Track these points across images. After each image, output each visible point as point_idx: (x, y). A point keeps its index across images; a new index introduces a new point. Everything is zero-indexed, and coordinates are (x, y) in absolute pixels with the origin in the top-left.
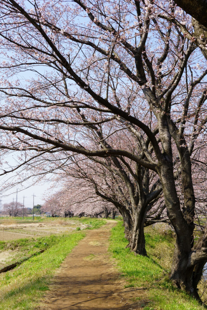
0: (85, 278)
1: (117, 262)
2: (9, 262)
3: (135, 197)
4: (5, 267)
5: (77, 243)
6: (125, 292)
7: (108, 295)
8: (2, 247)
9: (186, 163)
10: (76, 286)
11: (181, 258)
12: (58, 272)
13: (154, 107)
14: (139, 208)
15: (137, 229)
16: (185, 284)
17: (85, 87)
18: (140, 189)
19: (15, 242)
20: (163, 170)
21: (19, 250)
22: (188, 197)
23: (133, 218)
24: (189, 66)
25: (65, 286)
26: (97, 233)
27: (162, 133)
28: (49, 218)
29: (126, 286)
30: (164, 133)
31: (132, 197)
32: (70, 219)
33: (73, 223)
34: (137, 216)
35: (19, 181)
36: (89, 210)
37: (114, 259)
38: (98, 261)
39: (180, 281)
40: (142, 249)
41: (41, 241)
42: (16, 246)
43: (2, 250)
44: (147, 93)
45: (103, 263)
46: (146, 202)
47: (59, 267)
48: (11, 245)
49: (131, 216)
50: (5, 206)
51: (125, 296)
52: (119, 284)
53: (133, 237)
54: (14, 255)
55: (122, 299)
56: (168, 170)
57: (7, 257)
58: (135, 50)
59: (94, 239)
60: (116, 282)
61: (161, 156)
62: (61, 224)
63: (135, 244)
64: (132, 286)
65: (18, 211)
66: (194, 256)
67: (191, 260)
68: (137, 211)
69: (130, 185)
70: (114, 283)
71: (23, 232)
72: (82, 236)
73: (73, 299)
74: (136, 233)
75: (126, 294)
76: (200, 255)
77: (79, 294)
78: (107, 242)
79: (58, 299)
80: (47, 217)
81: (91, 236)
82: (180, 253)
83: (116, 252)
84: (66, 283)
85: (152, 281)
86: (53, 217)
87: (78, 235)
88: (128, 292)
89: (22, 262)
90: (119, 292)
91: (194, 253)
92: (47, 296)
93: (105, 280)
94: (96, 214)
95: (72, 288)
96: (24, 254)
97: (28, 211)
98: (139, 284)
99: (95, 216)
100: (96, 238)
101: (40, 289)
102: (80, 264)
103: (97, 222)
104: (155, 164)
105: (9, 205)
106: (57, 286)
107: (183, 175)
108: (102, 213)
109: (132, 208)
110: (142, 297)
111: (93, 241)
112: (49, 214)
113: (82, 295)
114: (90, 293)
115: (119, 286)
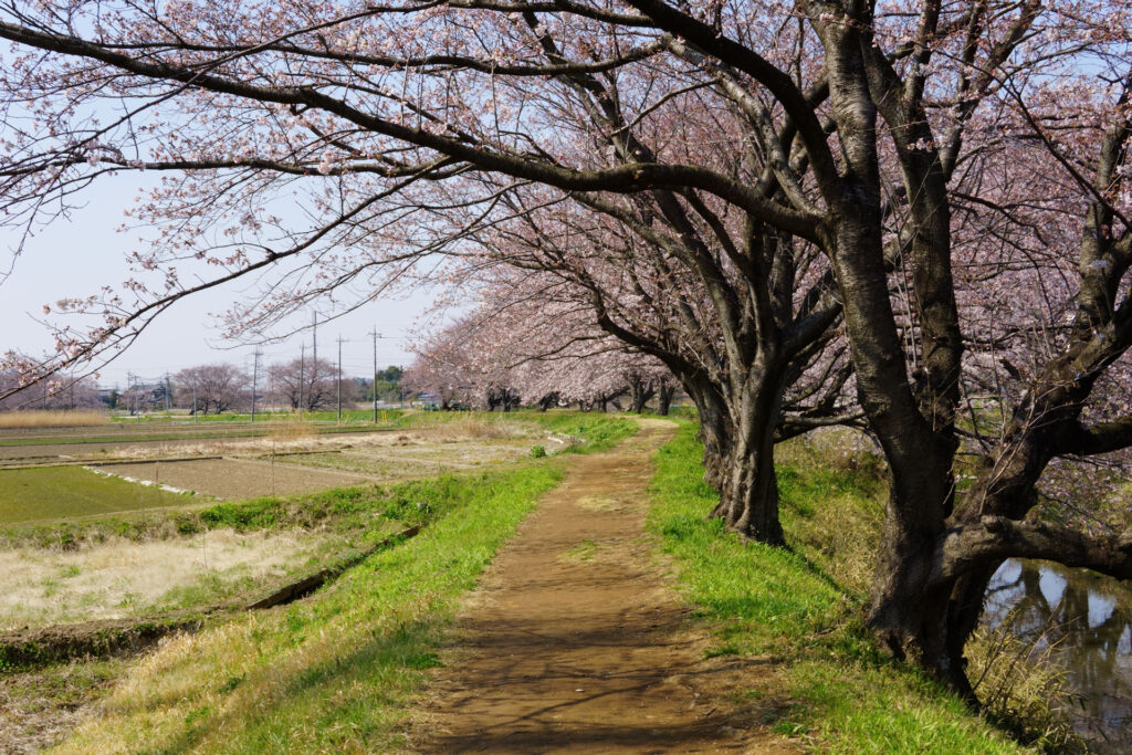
0: (564, 626)
1: (677, 569)
2: (297, 570)
3: (743, 336)
4: (285, 586)
5: (534, 503)
6: (709, 671)
7: (646, 684)
8: (271, 517)
9: (931, 209)
10: (534, 653)
11: (906, 554)
12: (469, 604)
14: (758, 375)
15: (748, 453)
16: (919, 644)
18: (759, 307)
19: (316, 499)
20: (845, 240)
21: (329, 527)
22: (936, 335)
23: (735, 414)
25: (496, 651)
26: (605, 466)
27: (840, 99)
28: (432, 416)
29: (712, 651)
30: (849, 100)
31: (732, 338)
32: (508, 417)
33: (518, 432)
34: (750, 404)
35: (322, 284)
36: (574, 386)
37: (668, 556)
38: (610, 564)
39: (901, 633)
40: (768, 522)
41: (406, 497)
42: (320, 515)
43: (270, 530)
45: (629, 572)
46: (783, 354)
47: (471, 587)
48: (300, 512)
49: (729, 405)
50: (273, 374)
51: (705, 687)
52: (688, 644)
53: (736, 480)
54: (315, 546)
55: (697, 695)
56: (863, 237)
57: (291, 552)
59: (594, 489)
60: (676, 638)
61: (838, 185)
62: (477, 433)
63: (743, 504)
64: (731, 651)
65: (320, 390)
66: (954, 547)
67: (942, 561)
68: (749, 386)
69: (724, 295)
70: (667, 640)
71: (341, 466)
72: (552, 478)
73: (525, 697)
74: (745, 467)
75: (710, 679)
76: (975, 544)
77: (547, 681)
78: (642, 499)
79: (471, 698)
80: (425, 409)
81: (583, 479)
82: (904, 535)
83: (673, 531)
84: (500, 643)
85: (804, 633)
86: (448, 410)
87: (539, 475)
88: (716, 671)
89: (341, 568)
90: (685, 671)
91: (954, 536)
92: (435, 684)
93: (636, 632)
94: (602, 396)
95: (519, 658)
96: (348, 541)
97: (357, 392)
98: (756, 644)
99: (596, 405)
100: (603, 484)
101: (409, 662)
102: (546, 577)
103: (604, 426)
104: (816, 216)
105: (288, 371)
106: (467, 651)
107: (918, 256)
108: (622, 392)
109: (732, 375)
110: (767, 687)
111: (590, 494)
112: (432, 399)
113: (556, 682)
114: (584, 674)
115: (685, 653)
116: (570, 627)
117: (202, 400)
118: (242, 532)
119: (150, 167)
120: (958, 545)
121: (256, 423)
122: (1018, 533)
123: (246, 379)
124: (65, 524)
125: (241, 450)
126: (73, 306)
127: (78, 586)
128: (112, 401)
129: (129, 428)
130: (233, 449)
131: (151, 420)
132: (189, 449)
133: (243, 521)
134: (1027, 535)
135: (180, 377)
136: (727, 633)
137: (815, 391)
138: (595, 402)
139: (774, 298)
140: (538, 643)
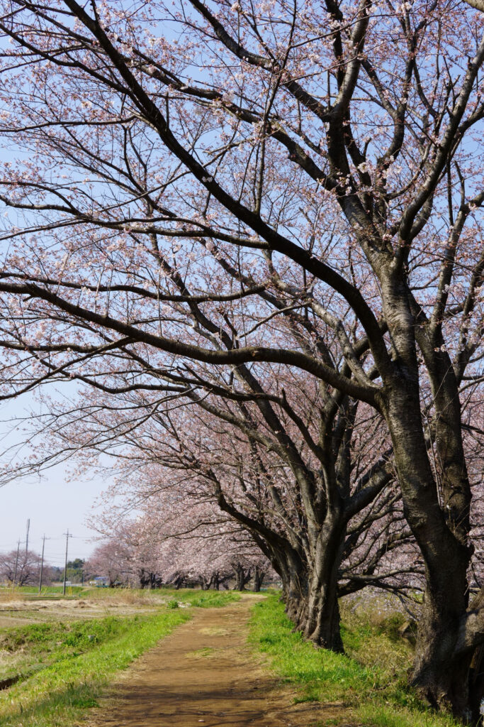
0: (191, 689)
1: (271, 660)
2: (1, 674)
3: (317, 504)
5: (170, 631)
6: (297, 711)
7: (251, 719)
9: (448, 401)
10: (167, 702)
11: (439, 629)
12: (123, 677)
13: (372, 249)
14: (328, 529)
15: (319, 585)
16: (449, 699)
17: (204, 179)
18: (329, 483)
19: (18, 631)
20: (395, 403)
21: (26, 651)
22: (453, 485)
23: (311, 560)
24: (456, 164)
25: (140, 701)
26: (218, 614)
27: (391, 312)
28: (102, 590)
29: (299, 699)
30: (397, 312)
31: (310, 506)
32: (153, 593)
33: (160, 601)
34: (322, 550)
35: (34, 461)
36: (197, 563)
37: (264, 653)
38: (223, 659)
39: (436, 690)
40: (333, 635)
41: (81, 631)
42: (21, 642)
44: (354, 217)
45: (237, 663)
46: (344, 516)
47: (124, 668)
48: (7, 640)
49: (307, 553)
51: (295, 720)
52: (281, 698)
53: (311, 605)
54: (15, 662)
55: (289, 725)
56: (407, 401)
58: (327, 111)
59: (211, 625)
60: (272, 694)
62: (132, 602)
63: (316, 622)
64: (312, 699)
65: (28, 572)
66: (473, 625)
67: (465, 635)
68: (321, 537)
69: (305, 477)
70: (265, 695)
71: (38, 618)
72: (183, 618)
74: (318, 595)
75: (299, 716)
77: (176, 716)
78: (244, 629)
79: (120, 725)
80: (98, 587)
81: (204, 620)
82: (437, 615)
83: (267, 640)
84: (143, 697)
85: (365, 688)
86: (113, 587)
87: (174, 617)
88: (303, 711)
89: (31, 674)
90: (279, 712)
91: (473, 616)
92: (93, 717)
93: (242, 692)
94: (217, 579)
95: (157, 704)
96: (37, 660)
97: (53, 575)
98: (331, 694)
99: (212, 586)
100: (217, 622)
101: (74, 703)
102: (178, 665)
103: (217, 598)
104: (375, 388)
105: (8, 558)
106: (118, 700)
107: (440, 432)
108: (230, 577)
109: (310, 532)
110: (341, 719)
111: (208, 627)
112: (103, 580)
113: (183, 717)
114: (205, 713)
115: (279, 702)
116: (195, 689)
120: (477, 622)
136: (309, 689)
137: (361, 562)
138: (211, 583)
139: (338, 482)
140: (171, 697)
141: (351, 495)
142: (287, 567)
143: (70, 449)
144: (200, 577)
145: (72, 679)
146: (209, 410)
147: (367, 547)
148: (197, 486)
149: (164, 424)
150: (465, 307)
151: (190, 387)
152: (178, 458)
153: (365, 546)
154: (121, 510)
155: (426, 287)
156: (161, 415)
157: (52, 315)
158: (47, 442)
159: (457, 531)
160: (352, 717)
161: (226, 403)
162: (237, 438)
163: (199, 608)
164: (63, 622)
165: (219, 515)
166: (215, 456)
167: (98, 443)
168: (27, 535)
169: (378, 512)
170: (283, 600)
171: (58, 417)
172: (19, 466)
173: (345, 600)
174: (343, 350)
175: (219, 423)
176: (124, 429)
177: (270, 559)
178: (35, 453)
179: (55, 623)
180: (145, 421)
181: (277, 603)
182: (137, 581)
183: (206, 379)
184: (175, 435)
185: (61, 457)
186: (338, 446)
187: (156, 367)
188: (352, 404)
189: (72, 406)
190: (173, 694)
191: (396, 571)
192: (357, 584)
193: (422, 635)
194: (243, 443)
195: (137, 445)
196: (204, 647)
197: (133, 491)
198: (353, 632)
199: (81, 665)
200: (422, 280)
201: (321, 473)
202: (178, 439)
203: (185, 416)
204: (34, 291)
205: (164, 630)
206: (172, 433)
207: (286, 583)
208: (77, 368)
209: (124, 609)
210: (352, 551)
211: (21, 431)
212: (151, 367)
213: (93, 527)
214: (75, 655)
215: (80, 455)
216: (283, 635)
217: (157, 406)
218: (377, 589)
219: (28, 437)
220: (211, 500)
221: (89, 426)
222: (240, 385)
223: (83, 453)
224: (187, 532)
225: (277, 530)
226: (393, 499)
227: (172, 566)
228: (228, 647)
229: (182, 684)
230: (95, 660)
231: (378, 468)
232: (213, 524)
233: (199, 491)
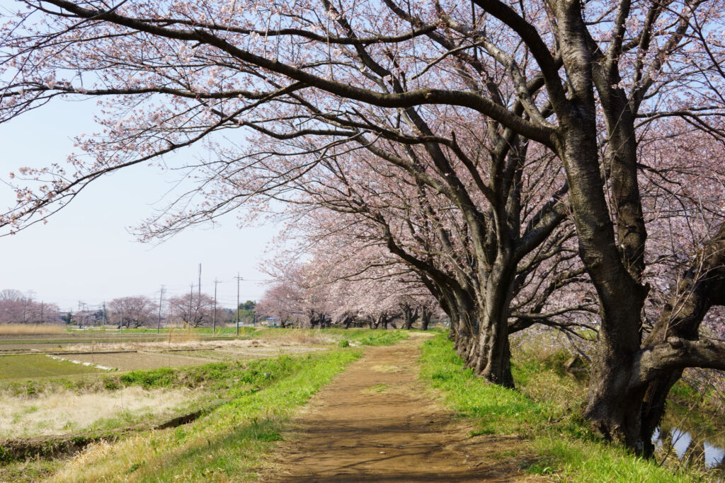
1: (444, 395)
2: (184, 409)
3: (488, 245)
4: (175, 418)
5: (343, 368)
6: (474, 444)
7: (430, 451)
8: (167, 380)
9: (624, 140)
10: (348, 436)
11: (613, 365)
12: (302, 412)
14: (498, 270)
15: (490, 324)
16: (622, 431)
18: (500, 224)
19: (197, 369)
20: (572, 142)
21: (205, 388)
22: (628, 224)
23: (481, 299)
25: (322, 435)
26: (388, 352)
27: (567, 49)
28: (274, 330)
29: (476, 432)
30: (574, 49)
31: (480, 247)
32: (323, 332)
33: (330, 340)
34: (492, 290)
36: (366, 305)
37: (436, 389)
38: (398, 395)
39: (609, 422)
40: (504, 371)
41: (257, 369)
42: (200, 380)
43: (166, 388)
45: (411, 399)
46: (515, 256)
47: (303, 404)
48: (186, 377)
49: (477, 293)
50: (173, 303)
51: (473, 452)
52: (458, 431)
53: (482, 343)
54: (196, 398)
55: (467, 456)
56: (584, 140)
57: (180, 402)
59: (383, 362)
60: (448, 428)
61: (566, 105)
62: (303, 341)
63: (486, 359)
64: (488, 432)
65: (202, 314)
66: (647, 361)
67: (639, 370)
68: (492, 277)
69: (475, 218)
70: (441, 429)
71: (215, 357)
72: (355, 356)
73: (344, 456)
74: (489, 333)
75: (476, 448)
76: (663, 357)
77: (358, 449)
78: (415, 366)
79: (305, 457)
80: (270, 327)
81: (375, 357)
82: (611, 352)
83: (439, 377)
84: (324, 431)
85: (540, 421)
86: (284, 327)
87: (346, 355)
88: (480, 443)
89: (212, 409)
90: (457, 444)
91: (647, 353)
92: (279, 449)
93: (419, 426)
94: (384, 319)
95: (338, 438)
96: (217, 396)
97: (226, 317)
98: (507, 427)
99: (380, 325)
100: (388, 360)
101: (260, 437)
102: (354, 401)
103: (386, 337)
104: (550, 129)
105: (182, 301)
106: (301, 434)
107: (615, 172)
108: (397, 316)
109: (480, 272)
110: (519, 450)
111: (380, 364)
112: (274, 320)
113: (365, 450)
114: (385, 446)
115: (456, 435)
116: (373, 423)
117: (126, 319)
118: (147, 389)
119: (90, 93)
120: (651, 359)
121: (160, 334)
122: (694, 349)
123: (154, 306)
124: (30, 382)
125: (149, 347)
126: (31, 173)
127: (35, 418)
128: (68, 319)
129: (78, 336)
130: (145, 347)
131: (93, 331)
132: (116, 347)
133: (149, 382)
134: (701, 351)
135: (112, 304)
136: (485, 423)
137: (529, 301)
138: (379, 322)
139: (508, 223)
140: (350, 431)
141: (521, 236)
142: (455, 306)
143: (241, 195)
144: (369, 317)
145: (254, 415)
146: (378, 154)
147: (535, 286)
148: (365, 229)
149: (332, 169)
150: (641, 42)
151: (358, 131)
152: (347, 201)
153: (533, 285)
154: (293, 254)
155: (598, 22)
156: (329, 160)
157: (218, 61)
158: (218, 188)
159: (631, 269)
160: (529, 449)
161: (393, 146)
162: (405, 181)
163: (369, 347)
164: (239, 361)
165: (387, 258)
166: (384, 199)
167: (269, 189)
168: (200, 279)
169: (548, 251)
170: (452, 338)
171: (229, 163)
172: (192, 213)
173: (512, 337)
174: (518, 90)
175: (387, 167)
176: (293, 175)
177: (437, 298)
178: (207, 200)
179: (231, 362)
180: (314, 166)
181: (445, 341)
182: (307, 320)
183: (374, 123)
184: (344, 180)
185: (233, 204)
186: (508, 188)
187: (324, 112)
188: (523, 144)
189: (240, 152)
190: (352, 428)
191: (564, 309)
192: (525, 322)
193: (596, 372)
194: (410, 186)
195: (306, 190)
196: (378, 383)
197: (303, 235)
198: (520, 368)
199: (261, 401)
200: (594, 15)
201: (491, 215)
202: (346, 183)
203: (353, 161)
204: (202, 37)
205: (337, 368)
206: (340, 177)
207: (454, 322)
208: (246, 116)
209: (295, 348)
210: (520, 290)
211: (192, 179)
212: (319, 112)
213: (264, 271)
214: (253, 392)
215: (251, 201)
216: (455, 372)
217: (326, 151)
218: (543, 326)
219: (200, 185)
220: (379, 242)
221: (258, 172)
222: (409, 129)
223: (254, 199)
224: (357, 274)
225: (445, 271)
226: (562, 239)
227: (342, 307)
228: (401, 383)
229: (360, 419)
230: (273, 397)
231: (548, 208)
232: (382, 265)
233: (368, 234)
